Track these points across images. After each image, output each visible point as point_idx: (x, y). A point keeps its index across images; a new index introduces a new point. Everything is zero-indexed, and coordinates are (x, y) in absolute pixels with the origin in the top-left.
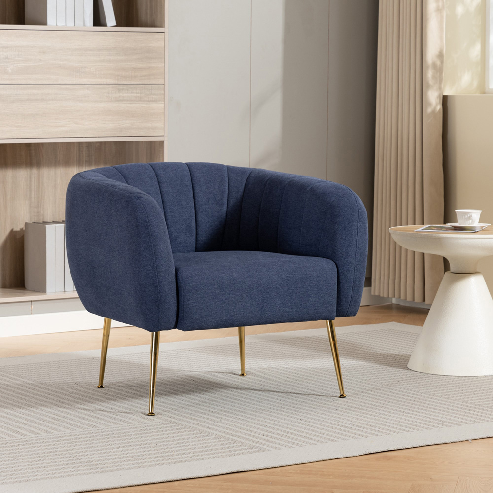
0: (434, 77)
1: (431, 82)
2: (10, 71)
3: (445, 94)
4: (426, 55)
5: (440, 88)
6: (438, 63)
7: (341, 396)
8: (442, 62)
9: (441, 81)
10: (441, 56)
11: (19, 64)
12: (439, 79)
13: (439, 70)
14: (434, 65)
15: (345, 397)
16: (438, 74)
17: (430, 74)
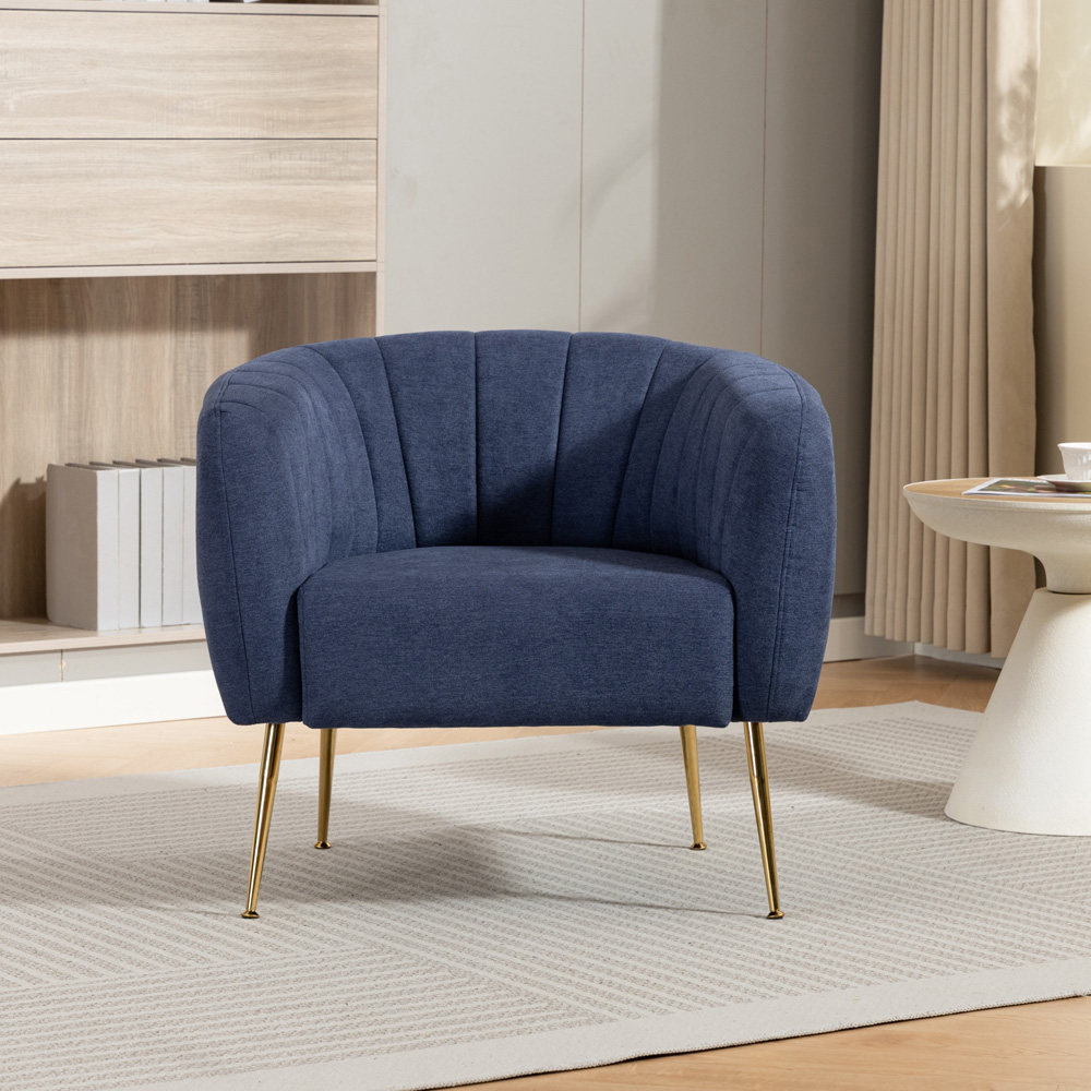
0: (1013, 124)
1: (1006, 136)
2: (12, 108)
3: (1040, 163)
4: (994, 70)
5: (1028, 151)
6: (1024, 90)
7: (772, 914)
8: (1033, 88)
9: (1029, 134)
10: (1030, 74)
11: (33, 92)
12: (1026, 131)
13: (1025, 107)
14: (1014, 95)
15: (781, 917)
16: (1024, 116)
17: (1004, 117)
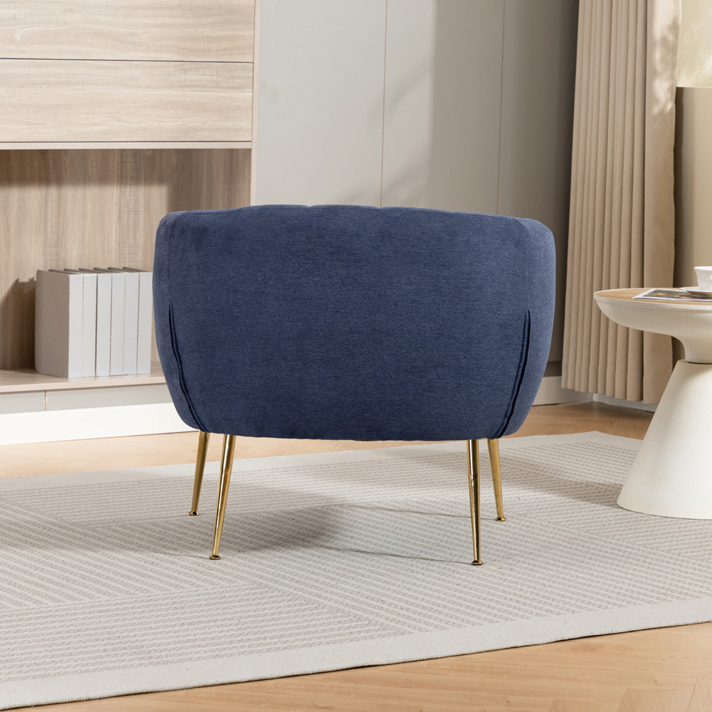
0: (663, 59)
1: (659, 67)
2: (18, 38)
3: (680, 85)
4: (652, 25)
5: (672, 77)
6: (671, 38)
8: (676, 37)
9: (674, 66)
10: (674, 27)
11: (32, 29)
12: (671, 63)
13: (671, 49)
14: (664, 40)
16: (670, 55)
17: (657, 55)
